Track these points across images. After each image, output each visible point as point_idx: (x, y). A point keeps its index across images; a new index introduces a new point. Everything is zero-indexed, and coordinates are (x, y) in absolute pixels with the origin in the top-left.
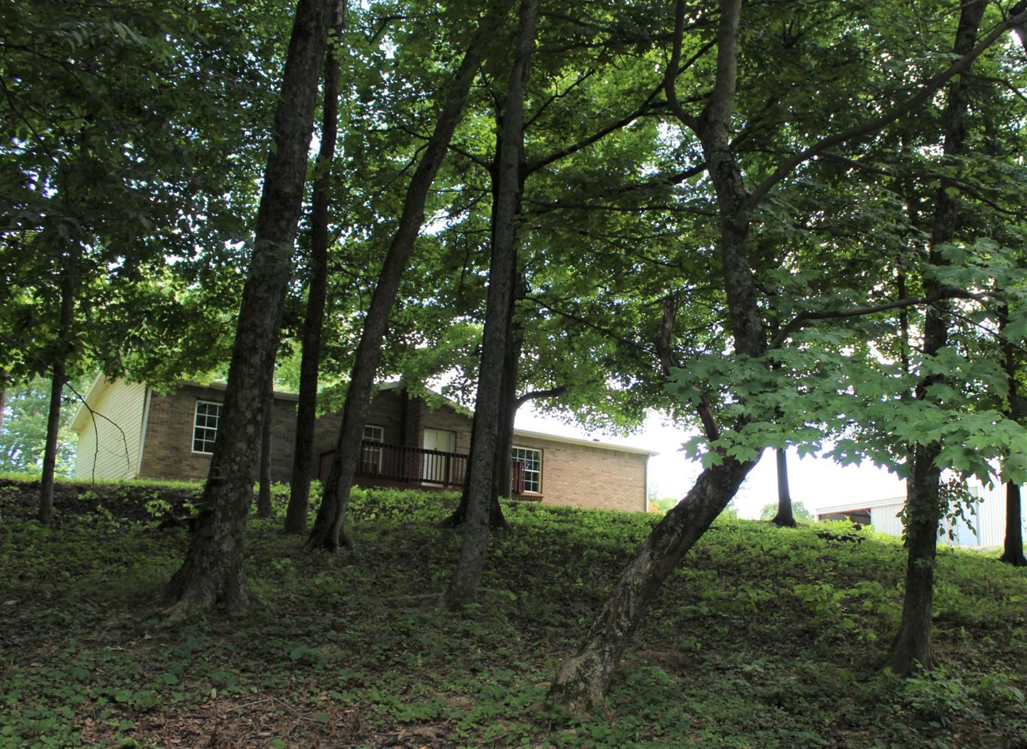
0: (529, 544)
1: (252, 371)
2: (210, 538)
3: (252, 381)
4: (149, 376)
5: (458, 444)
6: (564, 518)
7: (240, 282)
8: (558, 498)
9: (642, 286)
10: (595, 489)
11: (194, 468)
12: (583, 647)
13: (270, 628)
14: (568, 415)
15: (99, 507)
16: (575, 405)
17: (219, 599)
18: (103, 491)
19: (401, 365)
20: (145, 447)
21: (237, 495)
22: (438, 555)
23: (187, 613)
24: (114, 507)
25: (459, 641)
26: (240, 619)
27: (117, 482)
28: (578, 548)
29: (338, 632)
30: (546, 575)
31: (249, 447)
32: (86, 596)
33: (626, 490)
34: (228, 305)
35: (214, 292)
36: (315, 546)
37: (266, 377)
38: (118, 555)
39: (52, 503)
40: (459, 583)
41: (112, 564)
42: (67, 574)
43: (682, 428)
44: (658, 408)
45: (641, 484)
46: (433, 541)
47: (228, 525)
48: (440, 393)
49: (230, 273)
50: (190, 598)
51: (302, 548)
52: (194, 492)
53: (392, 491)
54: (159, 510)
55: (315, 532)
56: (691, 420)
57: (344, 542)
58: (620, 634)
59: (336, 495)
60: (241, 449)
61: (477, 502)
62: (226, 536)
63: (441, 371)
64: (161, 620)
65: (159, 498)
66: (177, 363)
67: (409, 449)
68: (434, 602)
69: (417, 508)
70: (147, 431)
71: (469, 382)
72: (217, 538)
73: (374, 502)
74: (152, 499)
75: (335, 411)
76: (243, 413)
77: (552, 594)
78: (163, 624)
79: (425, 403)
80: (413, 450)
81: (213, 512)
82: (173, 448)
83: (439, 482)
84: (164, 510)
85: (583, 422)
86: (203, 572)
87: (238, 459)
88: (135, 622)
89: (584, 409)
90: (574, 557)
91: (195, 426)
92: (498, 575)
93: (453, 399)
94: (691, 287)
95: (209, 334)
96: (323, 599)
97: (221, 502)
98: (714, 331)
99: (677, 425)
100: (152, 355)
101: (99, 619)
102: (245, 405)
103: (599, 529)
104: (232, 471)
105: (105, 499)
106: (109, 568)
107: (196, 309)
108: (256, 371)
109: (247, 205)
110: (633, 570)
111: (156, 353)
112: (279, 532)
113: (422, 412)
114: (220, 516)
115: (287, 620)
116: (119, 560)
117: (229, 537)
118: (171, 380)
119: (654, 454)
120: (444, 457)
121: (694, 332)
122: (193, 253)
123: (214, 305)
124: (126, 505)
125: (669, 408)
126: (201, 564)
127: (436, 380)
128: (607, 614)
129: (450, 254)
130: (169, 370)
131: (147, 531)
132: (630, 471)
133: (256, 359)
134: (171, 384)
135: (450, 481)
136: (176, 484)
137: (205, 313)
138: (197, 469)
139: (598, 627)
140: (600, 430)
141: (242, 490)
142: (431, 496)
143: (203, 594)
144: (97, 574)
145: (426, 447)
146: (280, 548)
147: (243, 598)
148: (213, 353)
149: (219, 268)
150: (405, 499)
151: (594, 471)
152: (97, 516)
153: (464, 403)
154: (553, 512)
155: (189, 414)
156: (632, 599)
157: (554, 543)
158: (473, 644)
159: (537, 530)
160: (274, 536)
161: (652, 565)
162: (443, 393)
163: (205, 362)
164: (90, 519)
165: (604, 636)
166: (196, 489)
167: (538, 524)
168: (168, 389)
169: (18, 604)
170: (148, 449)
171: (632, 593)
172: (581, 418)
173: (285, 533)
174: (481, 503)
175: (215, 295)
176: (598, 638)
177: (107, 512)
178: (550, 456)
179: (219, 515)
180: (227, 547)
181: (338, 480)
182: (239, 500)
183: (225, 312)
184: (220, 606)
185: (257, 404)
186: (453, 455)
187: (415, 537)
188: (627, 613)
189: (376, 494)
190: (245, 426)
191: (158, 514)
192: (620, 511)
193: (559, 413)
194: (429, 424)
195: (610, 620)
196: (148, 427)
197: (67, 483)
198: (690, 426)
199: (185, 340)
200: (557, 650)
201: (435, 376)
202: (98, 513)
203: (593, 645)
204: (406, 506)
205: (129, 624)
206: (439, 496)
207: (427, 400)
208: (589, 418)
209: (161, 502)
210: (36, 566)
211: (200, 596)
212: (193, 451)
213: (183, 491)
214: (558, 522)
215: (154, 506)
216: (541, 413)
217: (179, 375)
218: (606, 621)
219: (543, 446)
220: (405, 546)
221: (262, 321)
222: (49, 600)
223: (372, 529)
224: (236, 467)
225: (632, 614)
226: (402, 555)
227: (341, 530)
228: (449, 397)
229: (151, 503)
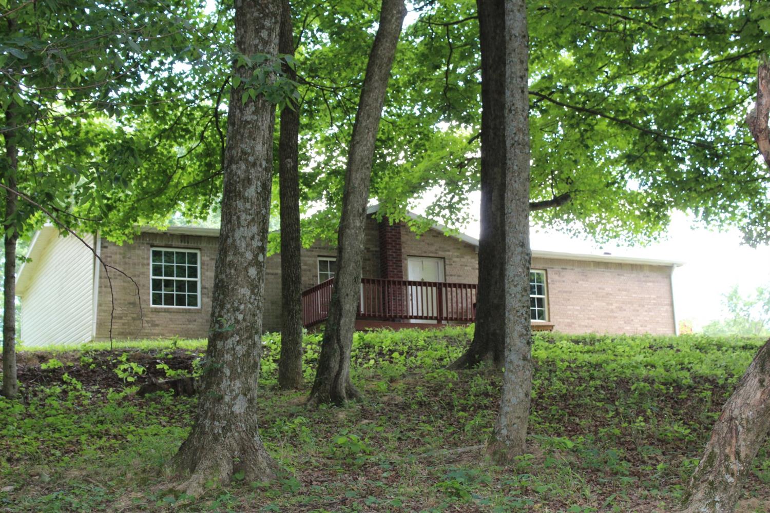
0: (563, 381)
1: (248, 206)
2: (220, 399)
3: (249, 218)
4: (103, 225)
5: (448, 273)
6: (591, 348)
7: (194, 109)
8: (570, 325)
9: (653, 65)
10: (612, 311)
11: (155, 325)
12: (687, 498)
13: (300, 498)
14: (575, 227)
15: (66, 377)
16: (582, 214)
17: (236, 470)
18: (66, 358)
19: (382, 186)
20: (100, 305)
21: (245, 348)
22: (462, 401)
23: (204, 487)
24: (81, 375)
25: (520, 500)
26: (264, 490)
27: (79, 347)
28: (624, 383)
29: (378, 496)
30: (594, 415)
31: (253, 292)
32: (88, 476)
33: (649, 310)
34: (182, 137)
35: (166, 124)
36: (320, 401)
37: (263, 212)
38: (105, 427)
39: (16, 376)
40: (504, 432)
41: (100, 438)
42: (58, 453)
43: (716, 229)
44: (684, 208)
45: (667, 301)
46: (451, 385)
47: (238, 384)
48: (424, 215)
49: (181, 100)
50: (205, 470)
51: (305, 404)
52: (165, 351)
53: (385, 331)
54: (131, 374)
55: (317, 386)
56: (726, 219)
57: (351, 395)
58: (731, 480)
59: (339, 340)
60: (244, 295)
61: (516, 335)
62: (237, 395)
63: (423, 188)
64: (177, 498)
65: (128, 360)
66: (133, 208)
67: (394, 282)
68: (477, 456)
69: (418, 350)
70: (100, 287)
71: (456, 199)
72: (227, 399)
73: (368, 346)
74: (121, 362)
75: (307, 246)
76: (242, 255)
77: (610, 437)
78: (181, 502)
79: (409, 228)
80: (399, 283)
81: (219, 370)
82: (130, 303)
83: (431, 318)
84: (137, 373)
85: (594, 233)
86: (216, 439)
87: (242, 307)
88: (149, 501)
89: (593, 218)
90: (621, 392)
91: (152, 277)
92: (540, 420)
93: (440, 221)
94: (711, 59)
95: (164, 171)
96: (349, 461)
97: (228, 357)
98: (745, 109)
99: (710, 227)
100: (105, 201)
101: (108, 501)
102: (244, 245)
103: (640, 358)
104: (237, 322)
105: (69, 367)
106: (101, 443)
107: (148, 144)
108: (252, 204)
109: (191, 21)
110: (739, 401)
111: (108, 199)
112: (273, 388)
113: (404, 238)
114: (228, 374)
115: (317, 488)
116: (107, 433)
117: (241, 397)
118: (127, 227)
119: (679, 265)
120: (434, 289)
121: (721, 112)
122: (139, 81)
123: (168, 138)
124: (93, 371)
125: (697, 208)
126: (212, 430)
127: (418, 200)
128: (711, 457)
129: (426, 52)
130: (124, 215)
131: (125, 398)
132: (653, 287)
133: (251, 192)
134: (127, 232)
135: (445, 315)
136: (143, 344)
137: (159, 148)
138: (157, 325)
139: (703, 472)
140: (614, 242)
141: (250, 341)
142: (431, 334)
143: (218, 465)
144: (90, 451)
145: (411, 278)
146: (281, 407)
147: (262, 467)
148: (171, 192)
149: (169, 95)
150: (402, 339)
151: (608, 289)
152: (65, 386)
153: (453, 224)
154: (577, 342)
155: (143, 265)
156: (741, 437)
157: (592, 378)
158: (536, 502)
159: (567, 364)
160: (269, 393)
161: (763, 392)
162: (428, 214)
163: (162, 204)
164: (58, 390)
165: (711, 483)
166: (167, 348)
167: (564, 357)
168: (124, 238)
169: (16, 489)
170: (103, 308)
171: (740, 429)
172: (592, 228)
173: (280, 389)
174: (521, 335)
175: (167, 127)
176: (704, 487)
177: (74, 381)
178: (556, 277)
179: (227, 372)
180: (239, 407)
181: (339, 324)
182: (248, 354)
183: (180, 145)
184: (239, 476)
185: (256, 243)
186: (445, 285)
187: (428, 382)
188: (737, 454)
189: (369, 336)
190: (246, 269)
191: (130, 379)
192: (654, 335)
193: (563, 225)
194: (413, 252)
195: (716, 463)
196: (100, 282)
197: (26, 352)
198: (725, 226)
199: (138, 180)
200: (638, 504)
201: (416, 195)
202: (64, 383)
203: (700, 495)
204: (406, 348)
205: (143, 503)
206: (440, 334)
207: (410, 224)
208: (600, 226)
209: (133, 365)
210: (22, 447)
211: (215, 467)
212: (152, 306)
213: (152, 351)
214: (588, 352)
215: (125, 370)
216: (543, 227)
217: (135, 221)
218: (711, 466)
219: (546, 266)
220: (420, 393)
221: (253, 148)
222: (49, 483)
223: (376, 377)
224: (240, 317)
225: (743, 455)
226: (420, 404)
227: (347, 381)
228: (436, 218)
229: (122, 367)
